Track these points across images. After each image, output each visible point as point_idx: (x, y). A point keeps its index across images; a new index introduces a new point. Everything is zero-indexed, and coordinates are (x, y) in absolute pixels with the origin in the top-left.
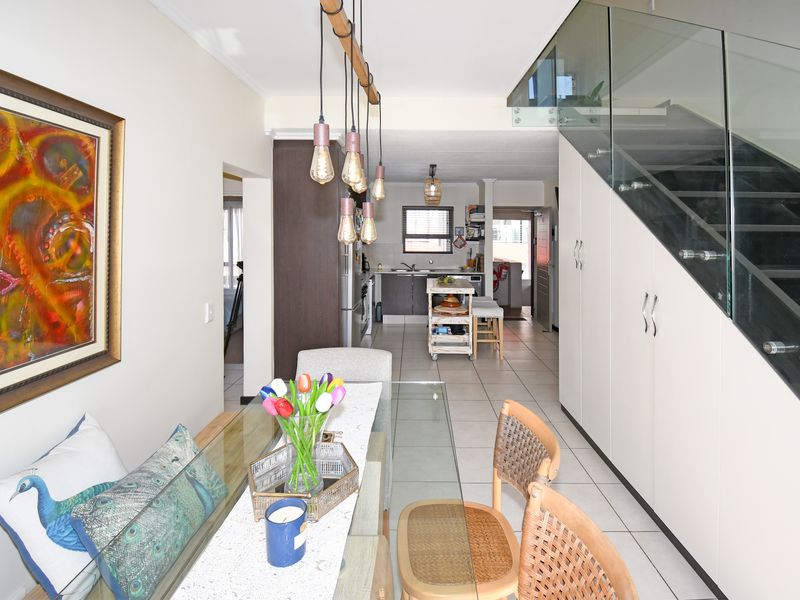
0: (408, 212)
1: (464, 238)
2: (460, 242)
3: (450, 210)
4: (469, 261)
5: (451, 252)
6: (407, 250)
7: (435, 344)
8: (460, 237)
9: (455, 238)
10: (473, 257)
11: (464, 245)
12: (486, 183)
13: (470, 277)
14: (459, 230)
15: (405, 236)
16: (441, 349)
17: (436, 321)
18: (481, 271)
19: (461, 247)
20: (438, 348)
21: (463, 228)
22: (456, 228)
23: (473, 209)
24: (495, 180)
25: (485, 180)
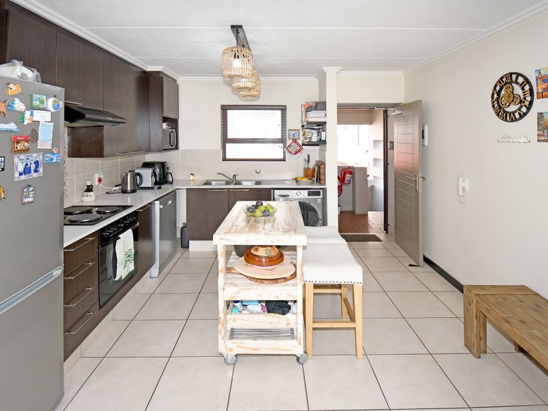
0: (229, 112)
1: (301, 144)
2: (295, 147)
3: (283, 109)
4: (306, 170)
5: (284, 160)
6: (228, 157)
7: (233, 334)
8: (295, 141)
9: (289, 142)
10: (312, 165)
11: (300, 151)
12: (327, 73)
13: (307, 191)
14: (294, 132)
15: (225, 140)
16: (241, 345)
17: (233, 295)
18: (321, 184)
19: (296, 153)
20: (236, 344)
21: (299, 130)
22: (290, 130)
23: (311, 107)
24: (340, 70)
25: (326, 69)
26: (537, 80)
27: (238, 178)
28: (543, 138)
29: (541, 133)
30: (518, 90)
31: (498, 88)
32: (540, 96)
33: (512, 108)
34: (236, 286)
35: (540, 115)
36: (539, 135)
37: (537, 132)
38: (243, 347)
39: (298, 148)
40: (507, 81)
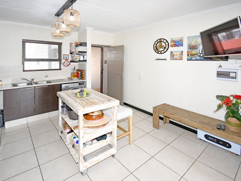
0: (26, 44)
1: (69, 61)
2: (67, 63)
5: (60, 69)
6: (26, 69)
7: (86, 159)
8: (67, 60)
9: (63, 61)
11: (69, 65)
12: (87, 30)
13: (78, 83)
14: (66, 56)
15: (24, 60)
16: (91, 162)
17: (88, 139)
18: (83, 79)
19: (67, 66)
20: (88, 163)
21: (69, 55)
22: (64, 55)
23: (78, 44)
24: (93, 29)
25: (87, 28)
26: (171, 41)
27: (35, 81)
28: (172, 59)
29: (171, 57)
30: (163, 44)
31: (156, 43)
32: (172, 46)
33: (161, 49)
34: (89, 134)
35: (172, 52)
36: (171, 58)
37: (170, 57)
38: (92, 162)
39: (69, 64)
40: (160, 41)
